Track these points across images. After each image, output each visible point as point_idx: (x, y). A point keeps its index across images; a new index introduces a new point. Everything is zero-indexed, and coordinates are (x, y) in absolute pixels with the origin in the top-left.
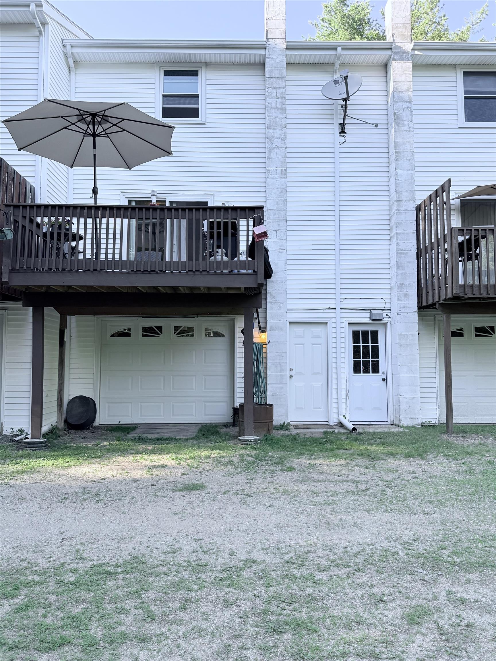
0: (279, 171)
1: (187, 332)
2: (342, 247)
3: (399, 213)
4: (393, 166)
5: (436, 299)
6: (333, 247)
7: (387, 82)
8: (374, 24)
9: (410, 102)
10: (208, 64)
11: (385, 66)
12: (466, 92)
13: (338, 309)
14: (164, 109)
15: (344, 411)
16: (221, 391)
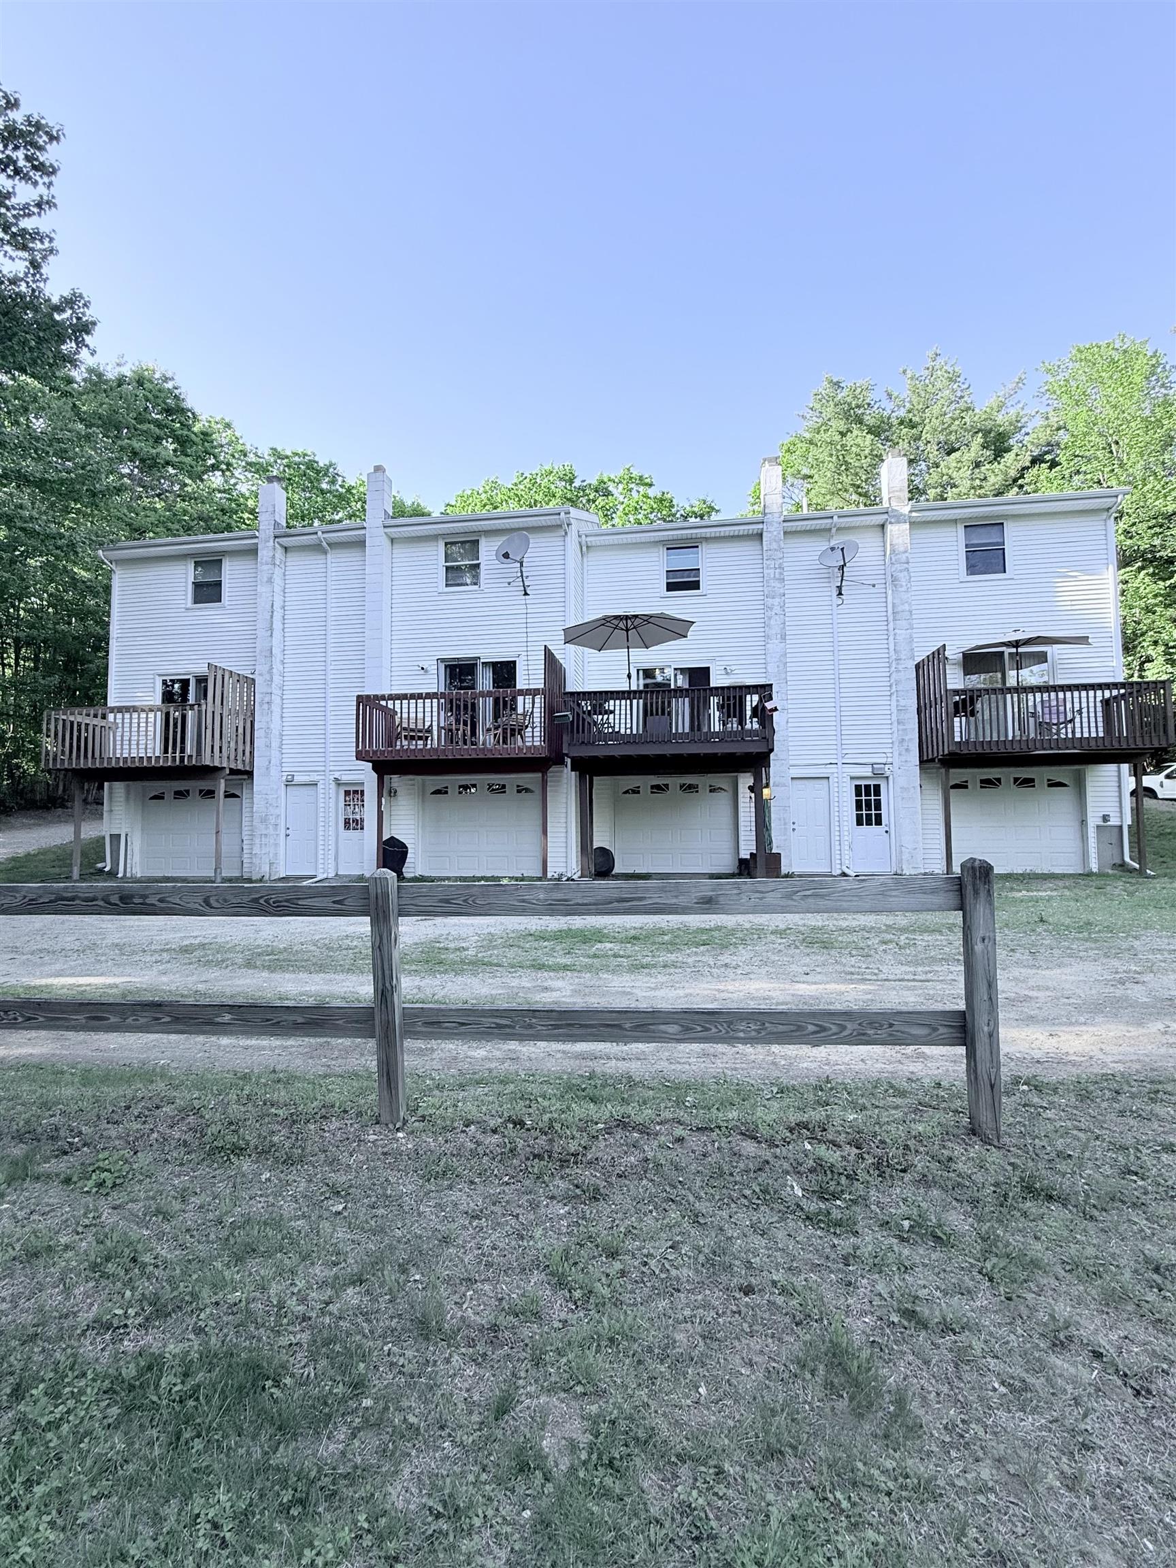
0: (779, 636)
1: (691, 788)
2: (842, 704)
3: (898, 671)
4: (891, 626)
5: (935, 755)
6: (833, 705)
7: (884, 542)
8: (876, 407)
9: (908, 563)
10: (707, 539)
11: (883, 526)
12: (967, 546)
13: (840, 764)
14: (668, 583)
15: (847, 862)
16: (726, 845)
